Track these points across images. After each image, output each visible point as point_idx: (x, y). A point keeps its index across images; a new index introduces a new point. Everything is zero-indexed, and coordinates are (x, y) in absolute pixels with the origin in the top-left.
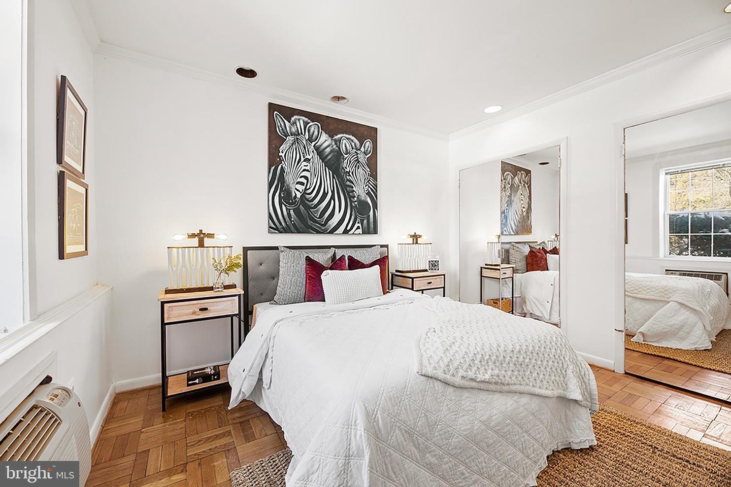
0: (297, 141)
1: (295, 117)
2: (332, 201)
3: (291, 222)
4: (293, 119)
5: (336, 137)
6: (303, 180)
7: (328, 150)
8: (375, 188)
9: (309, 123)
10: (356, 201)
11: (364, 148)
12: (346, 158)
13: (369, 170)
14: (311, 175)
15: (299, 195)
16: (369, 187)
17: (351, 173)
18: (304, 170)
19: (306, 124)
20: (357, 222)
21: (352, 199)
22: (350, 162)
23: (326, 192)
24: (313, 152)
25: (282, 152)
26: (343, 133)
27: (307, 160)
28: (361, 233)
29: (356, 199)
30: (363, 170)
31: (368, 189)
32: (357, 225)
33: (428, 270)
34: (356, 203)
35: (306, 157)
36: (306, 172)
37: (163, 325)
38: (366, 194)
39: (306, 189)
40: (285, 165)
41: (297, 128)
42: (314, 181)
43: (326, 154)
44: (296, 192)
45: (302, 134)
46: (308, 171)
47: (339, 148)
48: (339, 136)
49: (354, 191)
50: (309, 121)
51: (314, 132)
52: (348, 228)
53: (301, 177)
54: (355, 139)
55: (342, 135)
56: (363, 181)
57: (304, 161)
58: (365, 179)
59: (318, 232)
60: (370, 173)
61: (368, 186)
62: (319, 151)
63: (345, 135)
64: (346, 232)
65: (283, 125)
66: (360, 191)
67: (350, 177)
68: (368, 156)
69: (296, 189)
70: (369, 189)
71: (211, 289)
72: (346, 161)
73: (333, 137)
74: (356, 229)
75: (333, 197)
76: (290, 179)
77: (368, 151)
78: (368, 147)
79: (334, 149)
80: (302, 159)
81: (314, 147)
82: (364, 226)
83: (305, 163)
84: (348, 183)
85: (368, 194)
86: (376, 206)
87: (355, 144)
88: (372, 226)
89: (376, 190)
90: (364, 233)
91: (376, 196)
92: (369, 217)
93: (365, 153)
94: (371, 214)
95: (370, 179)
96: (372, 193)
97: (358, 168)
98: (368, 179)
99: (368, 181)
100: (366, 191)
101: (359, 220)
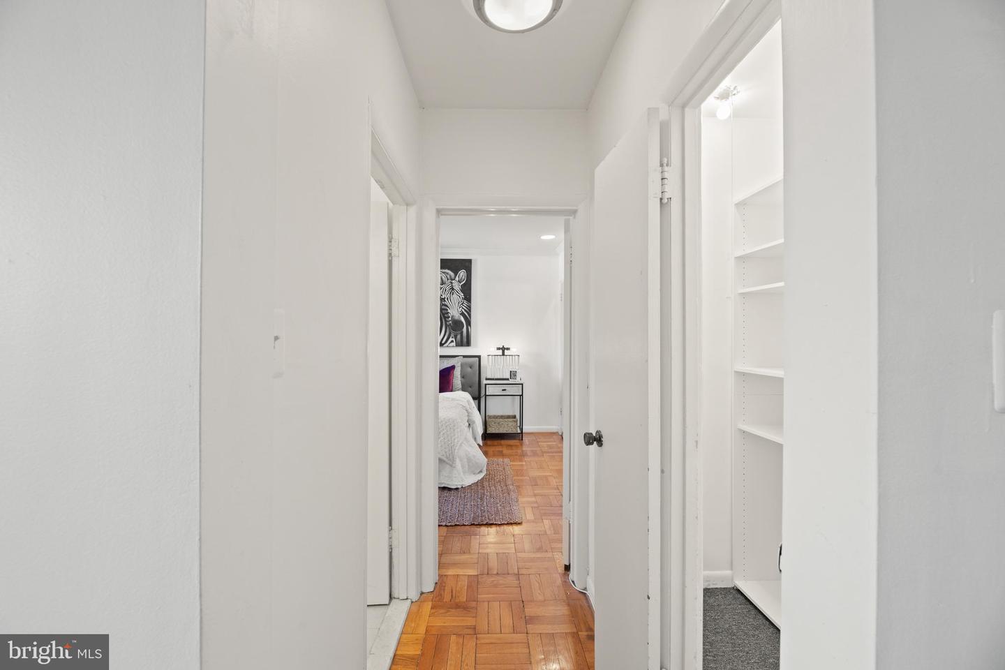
8: (469, 308)
11: (458, 277)
13: (463, 294)
16: (463, 308)
17: (446, 300)
20: (451, 337)
21: (447, 319)
22: (445, 290)
28: (455, 346)
29: (450, 319)
30: (457, 295)
31: (461, 310)
32: (451, 339)
34: (450, 322)
38: (460, 314)
49: (449, 313)
52: (443, 342)
54: (450, 271)
58: (458, 303)
60: (464, 297)
64: (441, 344)
66: (454, 312)
67: (445, 302)
68: (461, 284)
70: (463, 310)
74: (450, 343)
77: (462, 280)
78: (463, 276)
82: (457, 340)
84: (444, 307)
85: (462, 314)
86: (469, 323)
87: (450, 276)
88: (465, 340)
89: (470, 310)
90: (457, 345)
91: (470, 315)
92: (462, 333)
93: (459, 282)
94: (465, 330)
95: (464, 302)
96: (465, 313)
97: (453, 294)
98: (462, 302)
99: (462, 304)
100: (460, 312)
101: (453, 335)
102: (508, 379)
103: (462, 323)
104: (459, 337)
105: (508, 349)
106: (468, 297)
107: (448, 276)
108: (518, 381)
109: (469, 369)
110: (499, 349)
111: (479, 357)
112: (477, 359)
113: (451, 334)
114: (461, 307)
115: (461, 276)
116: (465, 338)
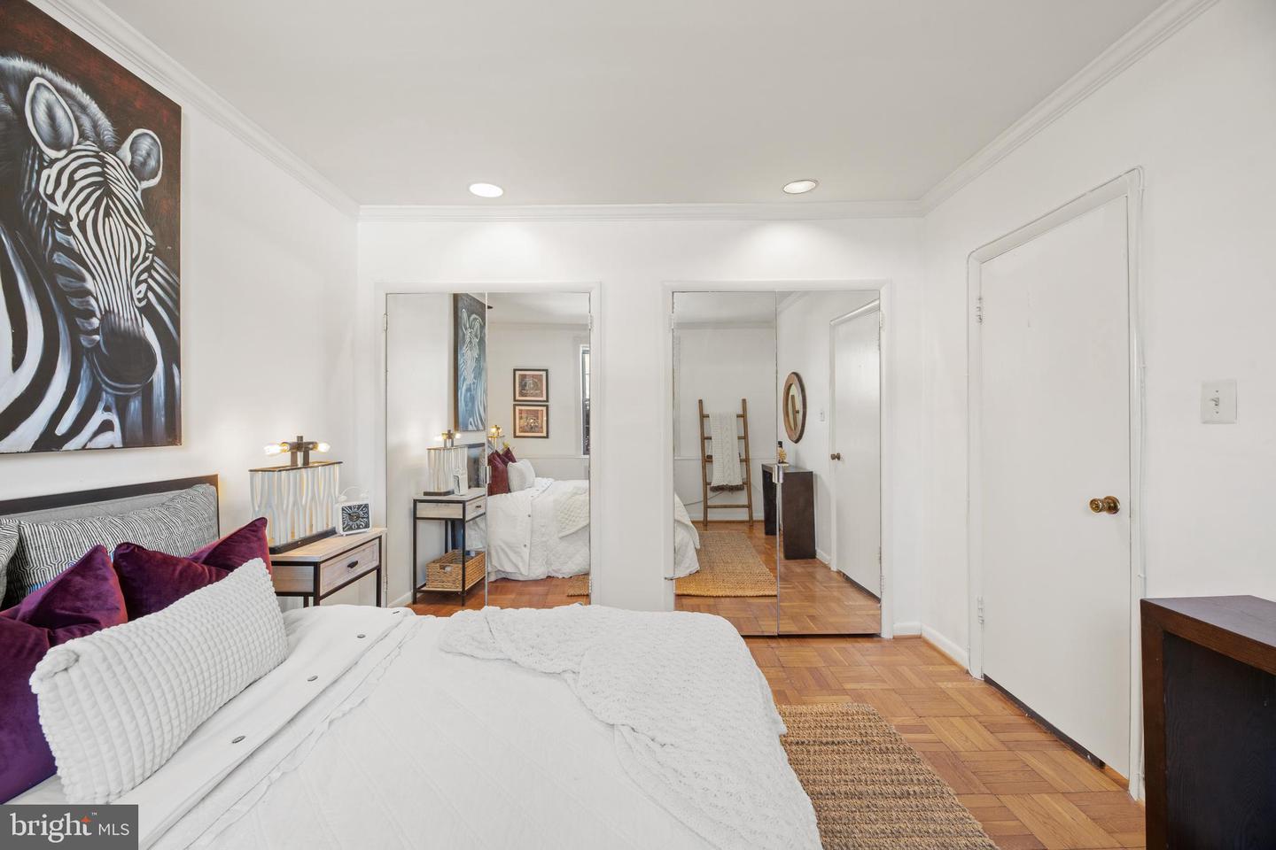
8: (174, 296)
10: (96, 331)
11: (131, 151)
12: (54, 160)
13: (149, 232)
16: (150, 288)
17: (73, 225)
20: (101, 405)
21: (79, 321)
22: (72, 182)
28: (119, 444)
29: (96, 322)
30: (128, 224)
31: (146, 296)
32: (99, 417)
33: (340, 529)
34: (97, 337)
38: (141, 310)
47: (21, 113)
49: (89, 293)
52: (60, 430)
54: (96, 106)
55: (34, 67)
56: (125, 263)
58: (134, 261)
60: (154, 243)
61: (143, 287)
63: (48, 72)
64: (48, 443)
66: (114, 295)
67: (70, 238)
68: (145, 184)
70: (150, 295)
72: (52, 172)
74: (96, 434)
77: (148, 169)
78: (148, 156)
82: (128, 419)
84: (62, 259)
85: (148, 311)
86: (173, 354)
87: (95, 126)
88: (160, 418)
89: (177, 303)
90: (129, 442)
91: (176, 321)
92: (146, 392)
93: (133, 172)
94: (159, 381)
95: (155, 265)
96: (160, 309)
97: (107, 214)
98: (148, 262)
99: (147, 269)
100: (140, 300)
101: (111, 400)
103: (148, 347)
104: (135, 405)
106: (167, 247)
107: (85, 123)
112: (204, 489)
113: (104, 394)
114: (145, 281)
115: (144, 153)
116: (163, 413)
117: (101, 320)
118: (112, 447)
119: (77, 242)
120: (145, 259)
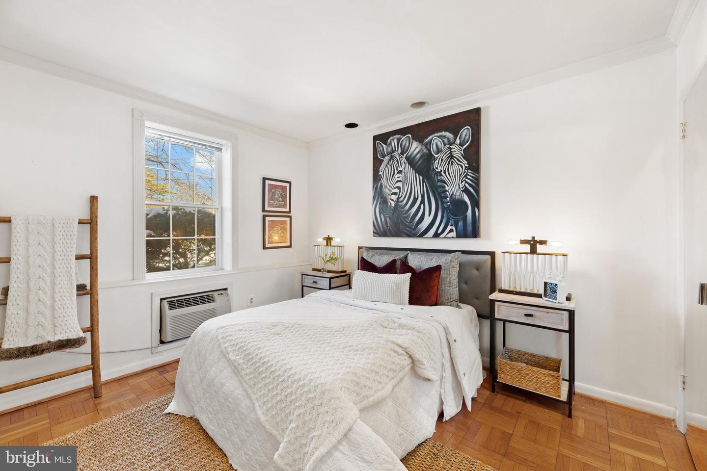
0: (392, 158)
1: (391, 138)
2: (422, 205)
3: (387, 227)
4: (389, 141)
5: (426, 141)
6: (397, 191)
7: (419, 156)
8: (476, 181)
9: (401, 138)
10: (448, 202)
11: (460, 138)
12: (437, 158)
13: (466, 162)
14: (403, 184)
15: (393, 204)
16: (466, 182)
17: (443, 173)
18: (398, 181)
19: (398, 140)
20: (450, 224)
21: (444, 200)
22: (442, 160)
23: (416, 197)
24: (405, 163)
25: (381, 171)
26: (433, 133)
27: (400, 172)
28: (456, 237)
29: (448, 199)
30: (458, 164)
31: (465, 185)
32: (450, 228)
34: (449, 204)
35: (399, 169)
36: (398, 183)
37: (303, 286)
38: (463, 191)
39: (399, 198)
40: (383, 181)
41: (392, 147)
42: (406, 189)
43: (417, 161)
44: (391, 201)
45: (395, 150)
46: (400, 181)
47: (430, 150)
48: (430, 138)
49: (447, 191)
50: (401, 136)
51: (405, 144)
52: (439, 231)
53: (395, 188)
54: (448, 133)
55: (433, 136)
56: (457, 178)
57: (398, 173)
58: (460, 175)
59: (409, 236)
60: (468, 166)
61: (464, 182)
62: (410, 161)
63: (436, 134)
64: (436, 235)
65: (382, 149)
66: (454, 188)
67: (442, 177)
68: (464, 147)
69: (391, 199)
70: (467, 185)
71: (320, 270)
72: (437, 161)
73: (424, 141)
74: (448, 233)
75: (423, 202)
76: (386, 191)
77: (465, 141)
78: (466, 136)
79: (424, 153)
80: (396, 172)
81: (405, 158)
82: (458, 229)
83: (398, 175)
84: (439, 184)
85: (466, 191)
86: (476, 203)
87: (448, 139)
88: (470, 228)
89: (477, 185)
90: (459, 236)
91: (477, 191)
92: (465, 219)
93: (461, 145)
94: (469, 214)
95: (468, 173)
96: (470, 188)
97: (452, 164)
98: (465, 173)
99: (465, 176)
100: (462, 188)
101: (453, 222)
102: (539, 296)
103: (465, 203)
104: (461, 224)
105: (543, 242)
106: (473, 164)
107: (446, 140)
108: (561, 300)
109: (475, 272)
110: (524, 242)
111: (492, 254)
112: (489, 257)
113: (451, 221)
114: (465, 180)
115: (464, 136)
116: (471, 226)
117: (450, 198)
118: (453, 237)
119: (444, 177)
120: (464, 172)
